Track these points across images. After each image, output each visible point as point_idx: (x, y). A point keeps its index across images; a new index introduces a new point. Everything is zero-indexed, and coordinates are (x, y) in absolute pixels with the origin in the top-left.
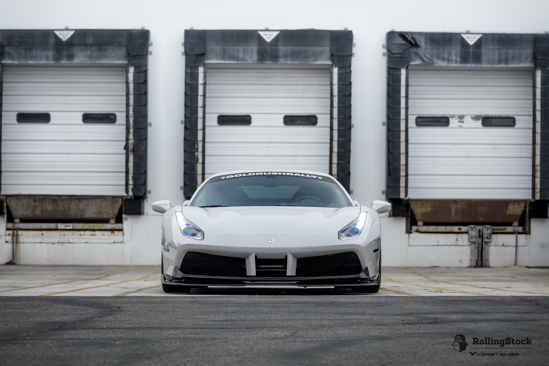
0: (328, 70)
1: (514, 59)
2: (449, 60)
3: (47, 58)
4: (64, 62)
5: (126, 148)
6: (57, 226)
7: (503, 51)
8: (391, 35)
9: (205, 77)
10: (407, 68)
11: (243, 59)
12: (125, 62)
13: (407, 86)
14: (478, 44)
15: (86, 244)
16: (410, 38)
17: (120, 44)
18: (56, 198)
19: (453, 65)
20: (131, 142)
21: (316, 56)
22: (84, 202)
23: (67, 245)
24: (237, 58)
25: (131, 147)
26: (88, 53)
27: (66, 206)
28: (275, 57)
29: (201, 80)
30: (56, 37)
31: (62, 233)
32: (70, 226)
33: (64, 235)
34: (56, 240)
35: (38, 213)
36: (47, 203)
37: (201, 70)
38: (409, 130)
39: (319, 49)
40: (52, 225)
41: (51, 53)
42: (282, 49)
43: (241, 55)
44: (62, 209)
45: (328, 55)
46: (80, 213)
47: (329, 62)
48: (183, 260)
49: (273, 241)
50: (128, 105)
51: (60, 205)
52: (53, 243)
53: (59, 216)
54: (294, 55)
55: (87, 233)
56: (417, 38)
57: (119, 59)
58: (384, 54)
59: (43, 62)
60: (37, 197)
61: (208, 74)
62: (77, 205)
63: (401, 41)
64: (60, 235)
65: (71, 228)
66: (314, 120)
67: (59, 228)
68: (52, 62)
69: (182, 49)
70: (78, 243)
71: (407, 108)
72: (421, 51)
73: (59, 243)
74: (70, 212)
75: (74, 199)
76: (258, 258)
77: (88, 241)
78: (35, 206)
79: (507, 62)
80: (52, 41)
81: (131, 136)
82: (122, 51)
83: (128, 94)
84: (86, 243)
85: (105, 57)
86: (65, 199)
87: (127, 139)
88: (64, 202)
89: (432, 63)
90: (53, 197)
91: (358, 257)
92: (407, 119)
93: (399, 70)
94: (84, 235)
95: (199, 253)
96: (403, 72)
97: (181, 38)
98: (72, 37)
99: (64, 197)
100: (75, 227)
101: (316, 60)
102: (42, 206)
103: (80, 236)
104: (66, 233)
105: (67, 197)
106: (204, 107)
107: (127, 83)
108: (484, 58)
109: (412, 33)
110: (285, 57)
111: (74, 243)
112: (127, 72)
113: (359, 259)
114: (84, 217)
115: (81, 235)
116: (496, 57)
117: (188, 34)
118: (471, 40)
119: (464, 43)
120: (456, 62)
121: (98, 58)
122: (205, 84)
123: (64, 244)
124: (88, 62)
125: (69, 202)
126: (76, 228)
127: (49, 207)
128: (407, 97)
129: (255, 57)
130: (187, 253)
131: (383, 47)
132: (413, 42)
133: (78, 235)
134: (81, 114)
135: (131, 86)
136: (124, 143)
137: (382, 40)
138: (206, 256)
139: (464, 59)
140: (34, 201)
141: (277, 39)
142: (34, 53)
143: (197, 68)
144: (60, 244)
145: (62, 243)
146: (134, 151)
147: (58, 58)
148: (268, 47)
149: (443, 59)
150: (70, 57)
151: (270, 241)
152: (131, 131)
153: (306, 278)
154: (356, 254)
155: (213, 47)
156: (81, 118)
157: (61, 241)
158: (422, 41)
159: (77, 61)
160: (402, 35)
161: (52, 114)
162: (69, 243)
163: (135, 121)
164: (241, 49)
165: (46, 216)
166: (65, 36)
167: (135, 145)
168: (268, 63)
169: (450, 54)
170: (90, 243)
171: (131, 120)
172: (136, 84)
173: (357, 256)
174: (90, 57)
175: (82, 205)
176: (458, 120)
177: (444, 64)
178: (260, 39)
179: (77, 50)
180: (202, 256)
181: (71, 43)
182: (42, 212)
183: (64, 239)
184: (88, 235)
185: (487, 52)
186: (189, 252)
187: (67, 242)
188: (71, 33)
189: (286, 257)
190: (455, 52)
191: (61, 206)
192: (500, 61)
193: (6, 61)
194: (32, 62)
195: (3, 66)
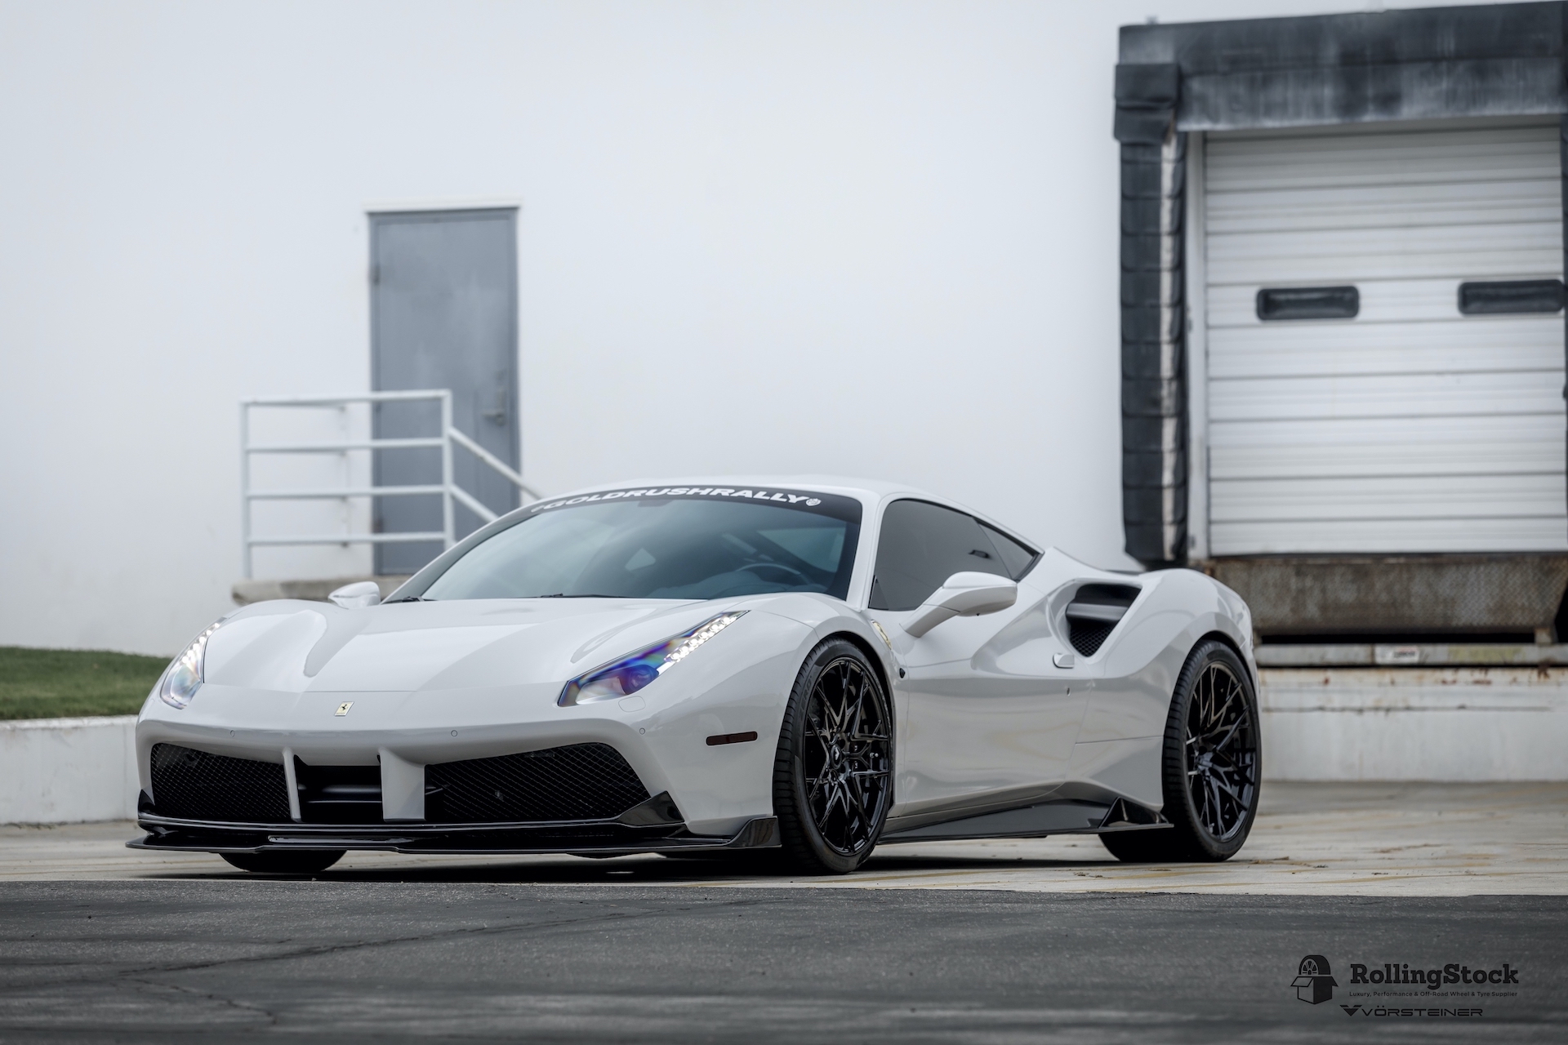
3: (1317, 108)
4: (1370, 117)
6: (1373, 654)
12: (1556, 109)
15: (1462, 713)
17: (1541, 51)
18: (1368, 561)
22: (1451, 575)
23: (1402, 715)
26: (1445, 85)
27: (1397, 587)
31: (1388, 676)
32: (1412, 654)
33: (1393, 683)
34: (1369, 702)
35: (1312, 612)
36: (1337, 579)
40: (1358, 653)
41: (1328, 93)
44: (1384, 597)
46: (1440, 609)
48: (152, 769)
49: (346, 711)
51: (1379, 585)
52: (1360, 711)
53: (1378, 620)
55: (1464, 675)
59: (1304, 122)
60: (1310, 561)
62: (1430, 585)
64: (1380, 684)
65: (1415, 659)
67: (1379, 660)
68: (1331, 120)
70: (1435, 709)
73: (1377, 709)
74: (1410, 606)
75: (1421, 565)
76: (307, 760)
77: (1467, 702)
78: (1301, 591)
80: (1332, 52)
82: (1550, 74)
84: (1462, 707)
85: (1499, 95)
86: (1393, 565)
88: (1392, 576)
90: (1359, 561)
91: (624, 760)
94: (1454, 682)
99: (1392, 561)
100: (1427, 656)
102: (1324, 591)
103: (1441, 688)
104: (1400, 676)
105: (1402, 560)
111: (1424, 709)
113: (628, 766)
114: (1454, 623)
115: (1444, 682)
121: (1473, 100)
123: (1391, 714)
124: (1446, 114)
125: (1405, 576)
126: (1431, 660)
127: (1344, 592)
133: (1436, 682)
134: (1453, 286)
138: (197, 757)
140: (1299, 573)
142: (1277, 93)
144: (1381, 714)
145: (1388, 710)
147: (1349, 106)
150: (1389, 101)
151: (340, 711)
154: (615, 751)
156: (1454, 299)
157: (1385, 704)
159: (1409, 112)
161: (1364, 290)
162: (1408, 709)
165: (1338, 621)
170: (1473, 708)
173: (620, 756)
174: (1451, 98)
175: (1446, 583)
179: (1410, 78)
180: (188, 757)
181: (1388, 55)
182: (1324, 608)
183: (1393, 696)
184: (1467, 683)
187: (1401, 705)
189: (375, 761)
191: (1380, 589)
193: (1192, 125)
194: (1270, 123)
195: (1184, 139)
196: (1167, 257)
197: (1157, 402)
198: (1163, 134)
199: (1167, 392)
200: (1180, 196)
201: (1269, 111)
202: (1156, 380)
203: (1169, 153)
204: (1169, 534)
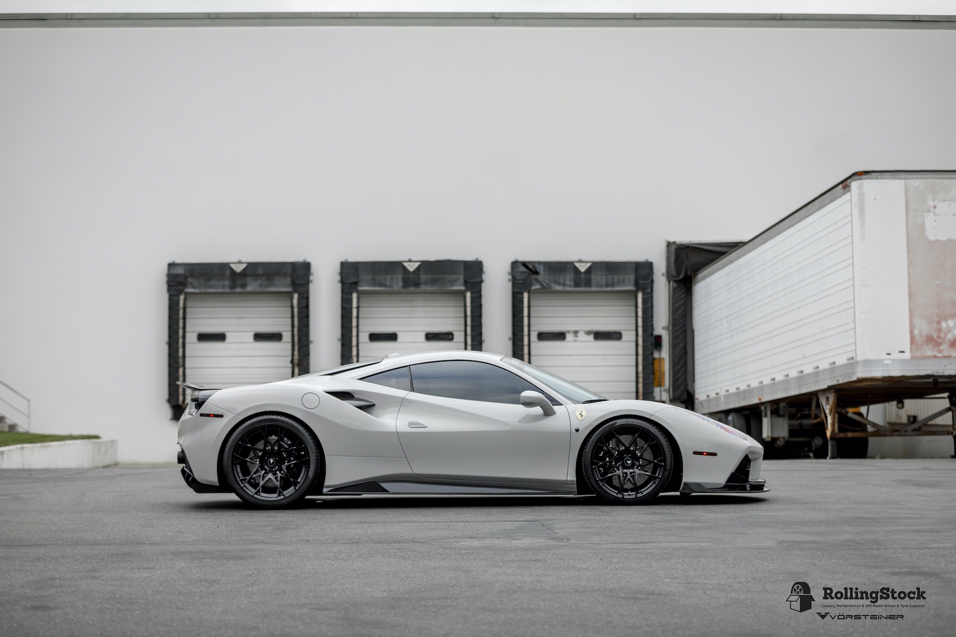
0: (462, 294)
1: (619, 283)
2: (564, 285)
3: (224, 287)
4: (238, 290)
5: (292, 362)
7: (610, 277)
8: (515, 264)
9: (358, 302)
10: (529, 292)
11: (391, 286)
12: (290, 289)
13: (529, 306)
14: (589, 271)
16: (530, 266)
17: (285, 275)
19: (568, 289)
20: (296, 357)
21: (452, 282)
24: (385, 285)
25: (296, 361)
26: (259, 282)
28: (417, 284)
29: (355, 304)
30: (231, 269)
37: (355, 296)
38: (532, 344)
39: (454, 277)
41: (227, 283)
42: (423, 277)
43: (388, 283)
45: (462, 281)
47: (463, 288)
50: (293, 326)
54: (433, 282)
56: (537, 266)
57: (285, 287)
58: (509, 280)
59: (220, 290)
61: (360, 299)
63: (523, 269)
66: (451, 337)
68: (228, 290)
69: (339, 278)
71: (529, 326)
72: (540, 277)
79: (613, 285)
80: (228, 272)
81: (296, 352)
82: (288, 280)
83: (293, 317)
85: (274, 285)
87: (293, 355)
89: (550, 287)
92: (529, 335)
93: (522, 294)
96: (526, 295)
97: (338, 269)
98: (245, 269)
101: (452, 285)
106: (357, 327)
107: (292, 307)
108: (594, 282)
109: (532, 263)
110: (426, 283)
112: (292, 298)
116: (604, 282)
117: (344, 265)
118: (583, 268)
119: (576, 270)
120: (570, 286)
121: (267, 286)
122: (358, 308)
124: (259, 290)
128: (529, 316)
129: (400, 284)
131: (509, 274)
132: (533, 270)
134: (252, 334)
135: (296, 310)
136: (290, 358)
137: (508, 268)
139: (577, 285)
141: (418, 268)
142: (213, 282)
143: (351, 294)
146: (299, 365)
147: (233, 287)
148: (411, 276)
149: (559, 284)
150: (244, 286)
152: (296, 348)
155: (365, 276)
156: (252, 337)
158: (541, 269)
159: (249, 289)
160: (524, 264)
161: (227, 334)
163: (299, 340)
164: (389, 277)
166: (238, 268)
167: (299, 360)
168: (412, 289)
169: (565, 280)
171: (296, 338)
172: (299, 308)
174: (261, 286)
176: (573, 335)
177: (560, 288)
178: (405, 268)
179: (248, 280)
181: (244, 273)
185: (596, 278)
188: (244, 266)
190: (569, 278)
192: (607, 285)
193: (189, 290)
194: (210, 290)
195: (186, 294)
196: (181, 325)
197: (178, 363)
198: (180, 292)
199: (181, 360)
200: (185, 309)
201: (210, 287)
202: (178, 357)
203: (182, 297)
204: (181, 398)
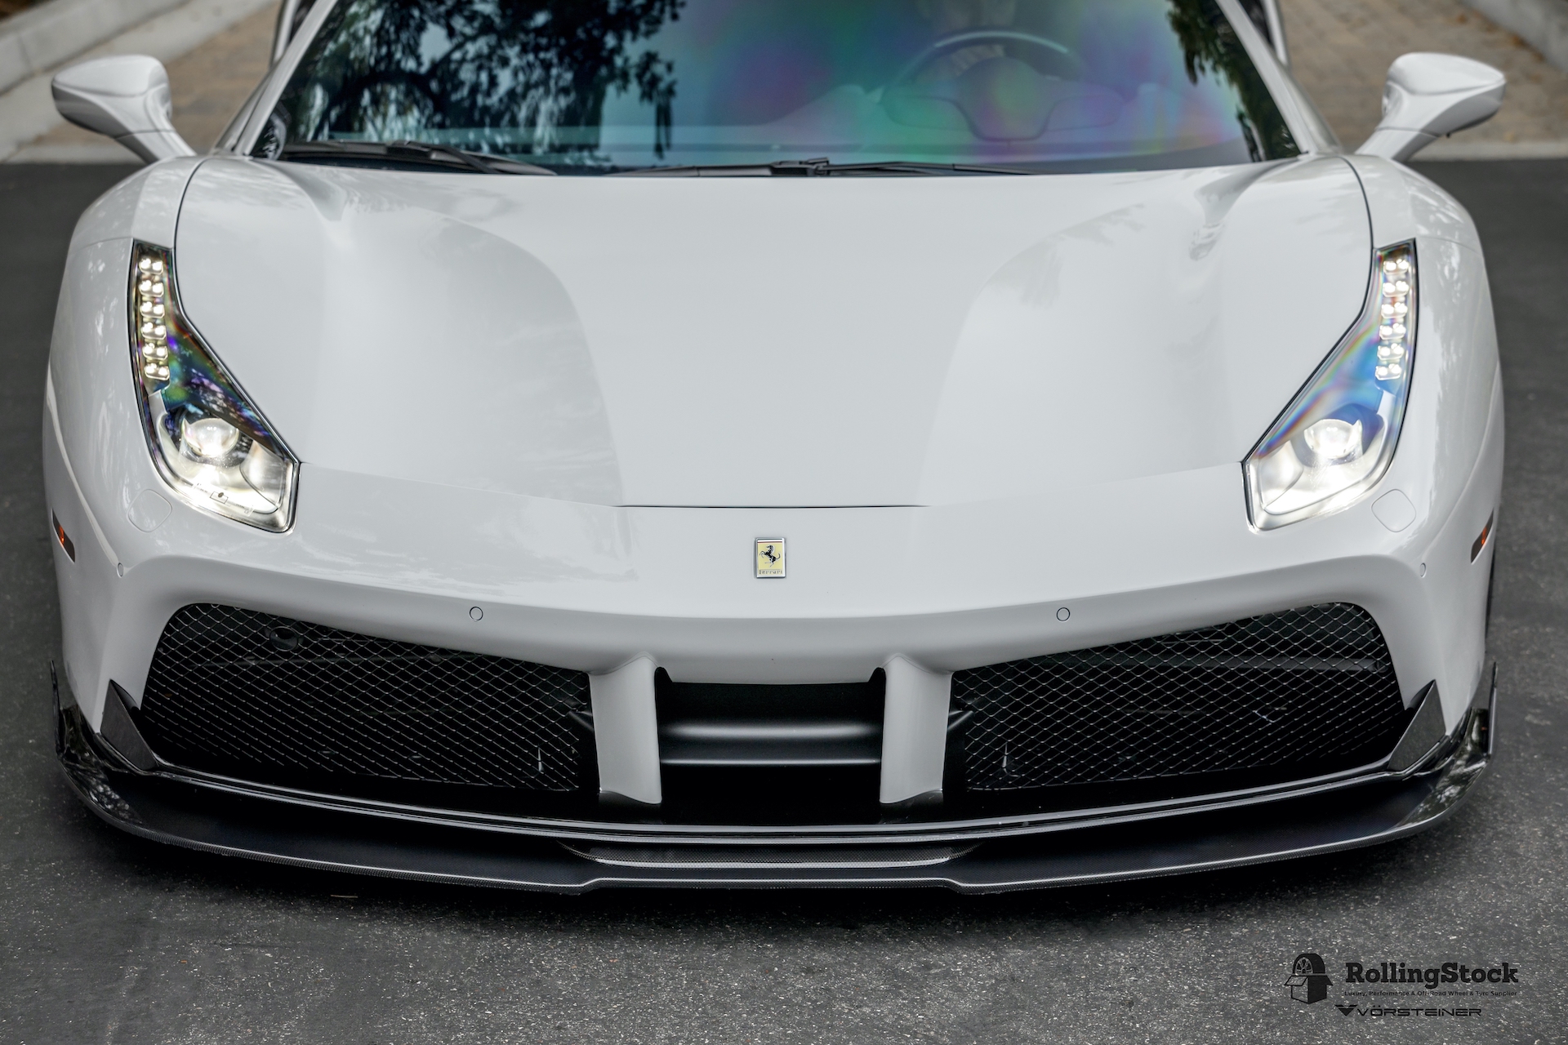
48: (163, 642)
76: (675, 675)
91: (1377, 631)
95: (263, 617)
113: (1382, 640)
130: (180, 613)
138: (313, 635)
151: (763, 561)
153: (1019, 825)
154: (1367, 615)
173: (1373, 624)
180: (285, 635)
186: (191, 608)
189: (880, 677)
